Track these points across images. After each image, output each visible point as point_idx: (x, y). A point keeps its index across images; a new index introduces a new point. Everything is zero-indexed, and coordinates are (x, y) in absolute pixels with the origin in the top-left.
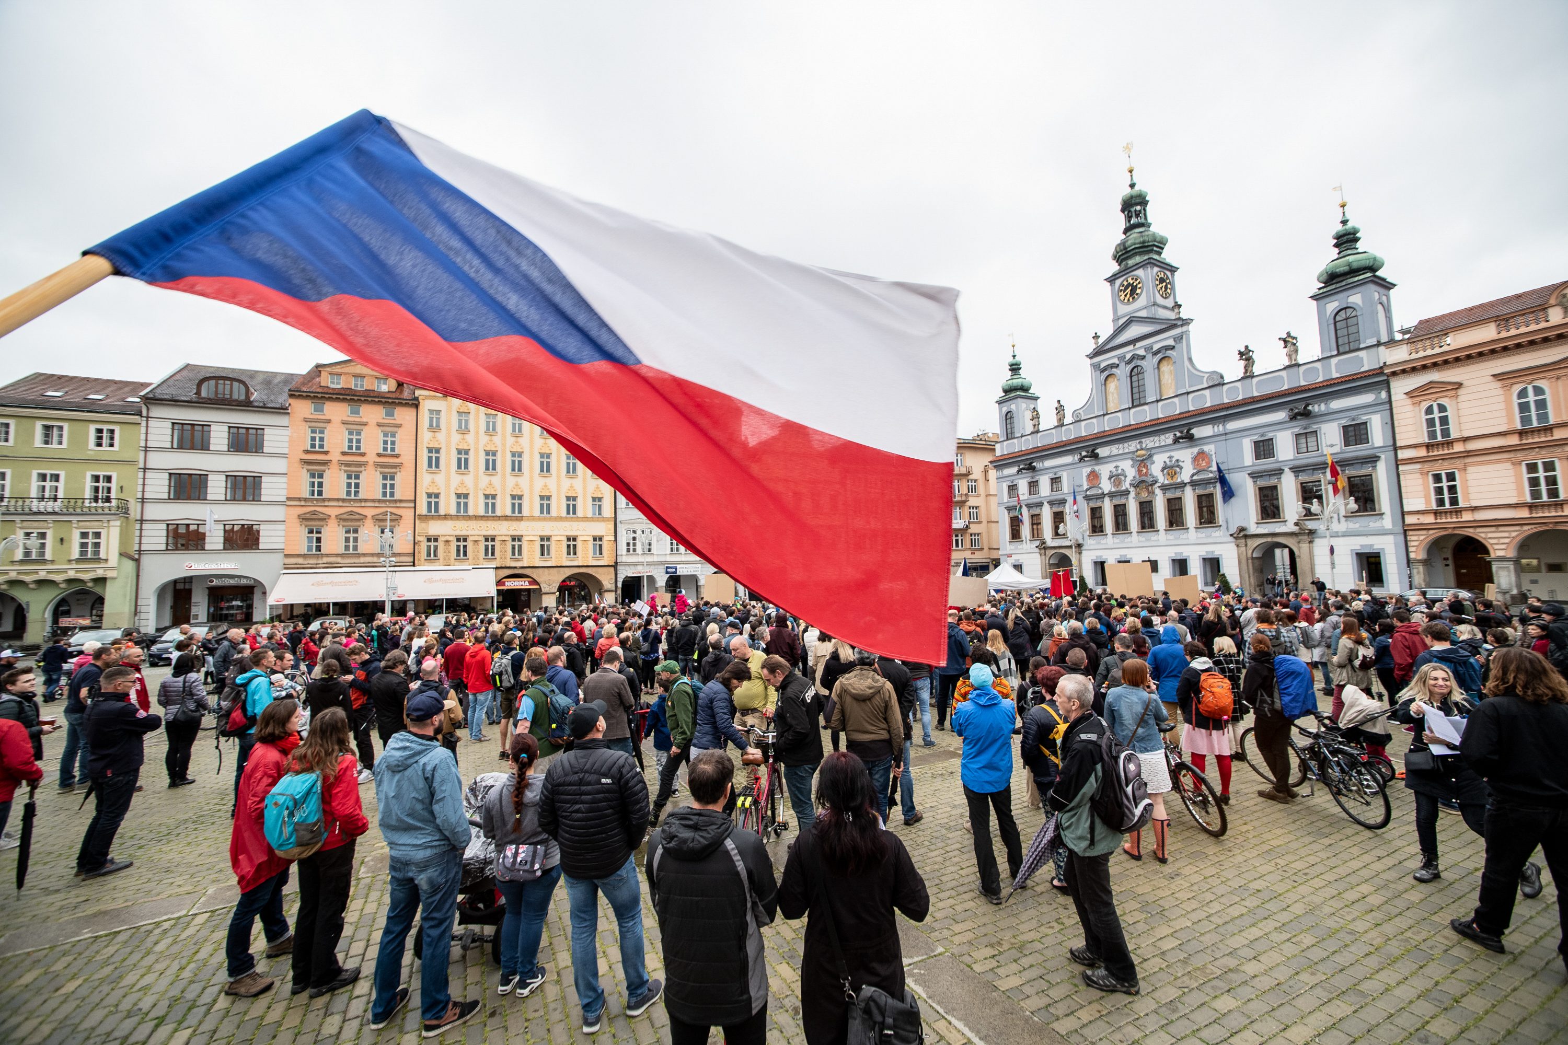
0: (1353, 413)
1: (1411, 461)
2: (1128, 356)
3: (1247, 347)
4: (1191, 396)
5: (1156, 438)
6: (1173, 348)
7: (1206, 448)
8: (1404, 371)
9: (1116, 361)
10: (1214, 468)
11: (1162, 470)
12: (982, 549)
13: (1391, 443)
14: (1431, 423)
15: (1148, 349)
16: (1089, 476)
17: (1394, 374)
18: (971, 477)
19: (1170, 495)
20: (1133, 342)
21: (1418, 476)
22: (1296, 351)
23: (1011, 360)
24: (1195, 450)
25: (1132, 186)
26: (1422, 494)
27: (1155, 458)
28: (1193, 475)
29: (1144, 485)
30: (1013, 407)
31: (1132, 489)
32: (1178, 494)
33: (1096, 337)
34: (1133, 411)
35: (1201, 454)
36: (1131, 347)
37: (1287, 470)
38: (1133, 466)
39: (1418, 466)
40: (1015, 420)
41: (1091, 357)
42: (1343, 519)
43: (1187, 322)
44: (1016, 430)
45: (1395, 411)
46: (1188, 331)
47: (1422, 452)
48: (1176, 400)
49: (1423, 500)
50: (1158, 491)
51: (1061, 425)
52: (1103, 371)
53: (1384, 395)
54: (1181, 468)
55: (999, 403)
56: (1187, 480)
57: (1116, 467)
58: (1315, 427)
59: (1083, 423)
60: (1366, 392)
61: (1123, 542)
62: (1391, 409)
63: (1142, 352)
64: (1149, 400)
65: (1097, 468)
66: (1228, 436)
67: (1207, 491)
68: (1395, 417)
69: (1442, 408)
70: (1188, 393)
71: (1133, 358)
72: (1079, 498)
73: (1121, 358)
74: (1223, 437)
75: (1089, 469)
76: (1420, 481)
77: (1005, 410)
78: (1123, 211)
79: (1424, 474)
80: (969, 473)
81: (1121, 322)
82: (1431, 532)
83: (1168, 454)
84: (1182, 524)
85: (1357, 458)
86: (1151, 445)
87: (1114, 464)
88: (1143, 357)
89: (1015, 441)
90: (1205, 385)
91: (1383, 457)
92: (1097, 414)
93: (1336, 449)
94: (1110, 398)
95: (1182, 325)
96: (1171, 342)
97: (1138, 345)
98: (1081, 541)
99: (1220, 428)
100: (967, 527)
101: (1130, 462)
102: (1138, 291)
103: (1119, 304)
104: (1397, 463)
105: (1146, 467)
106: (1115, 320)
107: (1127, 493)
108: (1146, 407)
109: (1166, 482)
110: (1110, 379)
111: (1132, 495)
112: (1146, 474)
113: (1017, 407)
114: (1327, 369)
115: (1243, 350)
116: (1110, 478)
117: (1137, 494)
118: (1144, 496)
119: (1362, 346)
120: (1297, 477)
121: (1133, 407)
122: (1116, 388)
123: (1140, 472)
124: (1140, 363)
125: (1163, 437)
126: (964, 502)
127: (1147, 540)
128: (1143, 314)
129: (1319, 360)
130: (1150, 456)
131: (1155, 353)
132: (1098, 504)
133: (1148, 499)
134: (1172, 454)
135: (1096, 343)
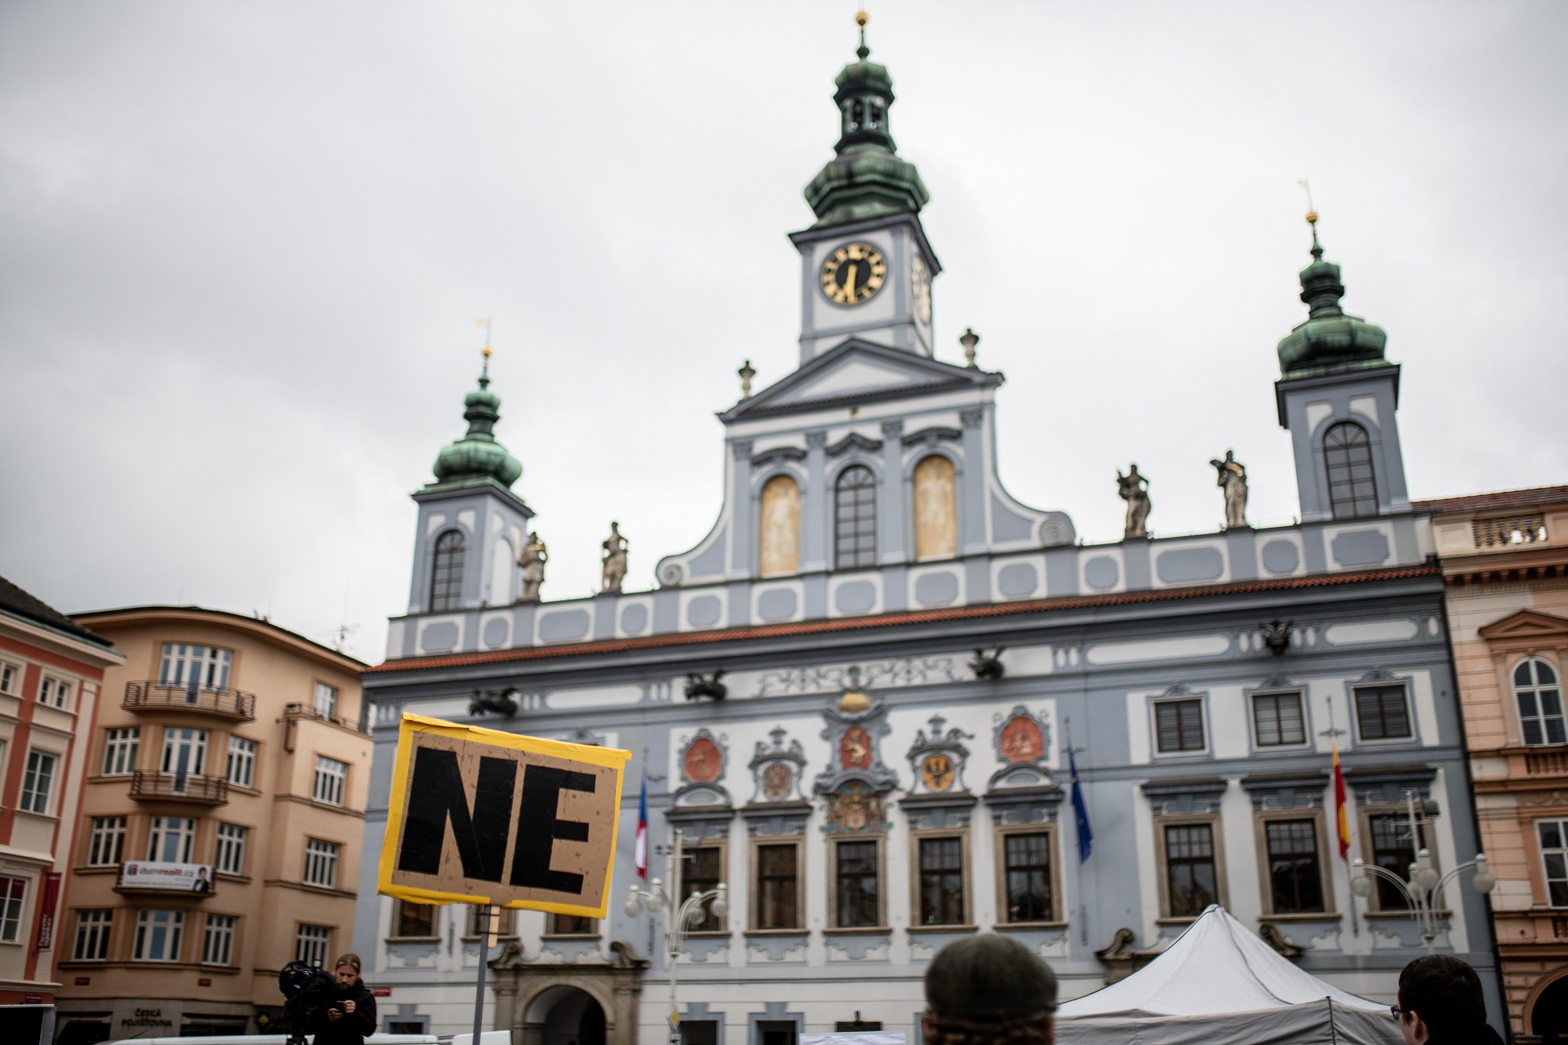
0: (1376, 661)
1: (1501, 788)
2: (835, 437)
3: (1134, 468)
4: (998, 565)
5: (900, 665)
6: (955, 436)
7: (1035, 707)
8: (1477, 579)
9: (799, 442)
10: (1054, 761)
11: (912, 756)
12: (233, 971)
13: (1454, 741)
14: (1526, 702)
15: (892, 426)
16: (689, 752)
17: (1459, 581)
18: (246, 729)
19: (928, 828)
20: (853, 401)
21: (1512, 825)
22: (1244, 497)
23: (474, 389)
24: (1006, 709)
25: (863, 52)
26: (1523, 871)
27: (894, 718)
28: (997, 777)
29: (856, 794)
30: (467, 519)
31: (818, 803)
32: (952, 826)
33: (747, 371)
34: (836, 582)
35: (1021, 719)
36: (844, 415)
37: (1234, 783)
38: (826, 736)
39: (1510, 803)
40: (468, 558)
41: (727, 419)
42: (1363, 925)
43: (995, 380)
44: (465, 588)
45: (1460, 666)
46: (992, 404)
47: (1519, 770)
48: (958, 570)
49: (1525, 887)
50: (895, 815)
51: (613, 593)
52: (758, 462)
53: (1433, 627)
54: (964, 754)
55: (422, 498)
56: (979, 788)
57: (778, 734)
58: (1296, 682)
59: (686, 598)
60: (1400, 615)
61: (778, 961)
62: (1451, 662)
63: (873, 432)
64: (887, 558)
65: (716, 730)
66: (1094, 682)
67: (1032, 826)
68: (1462, 681)
69: (1546, 675)
70: (991, 556)
71: (852, 441)
72: (656, 815)
73: (816, 436)
74: (1079, 683)
75: (691, 732)
76: (1518, 840)
77: (437, 522)
78: (839, 99)
79: (1524, 822)
80: (239, 717)
81: (822, 347)
82: (1550, 967)
83: (930, 712)
84: (961, 919)
85: (1390, 770)
86: (883, 681)
87: (771, 725)
88: (875, 447)
89: (459, 620)
90: (1035, 542)
91: (1441, 772)
92: (730, 573)
93: (1343, 744)
94: (772, 538)
95: (983, 386)
96: (952, 421)
97: (865, 412)
98: (641, 953)
99: (1071, 659)
100: (205, 891)
101: (818, 724)
102: (874, 282)
103: (820, 306)
104: (1473, 789)
105: (866, 741)
106: (807, 339)
107: (801, 812)
108: (874, 578)
109: (921, 790)
110: (776, 489)
111: (819, 819)
112: (864, 763)
113: (481, 522)
114: (1315, 549)
115: (1126, 473)
116: (754, 765)
117: (834, 818)
118: (855, 822)
119: (1383, 510)
120: (1256, 804)
121: (839, 571)
122: (794, 514)
123: (845, 753)
124: (864, 457)
125: (918, 663)
126: (210, 805)
127: (855, 959)
128: (885, 338)
129: (1296, 527)
130: (880, 712)
131: (909, 442)
132: (711, 839)
133: (866, 835)
134: (942, 712)
135: (746, 387)
